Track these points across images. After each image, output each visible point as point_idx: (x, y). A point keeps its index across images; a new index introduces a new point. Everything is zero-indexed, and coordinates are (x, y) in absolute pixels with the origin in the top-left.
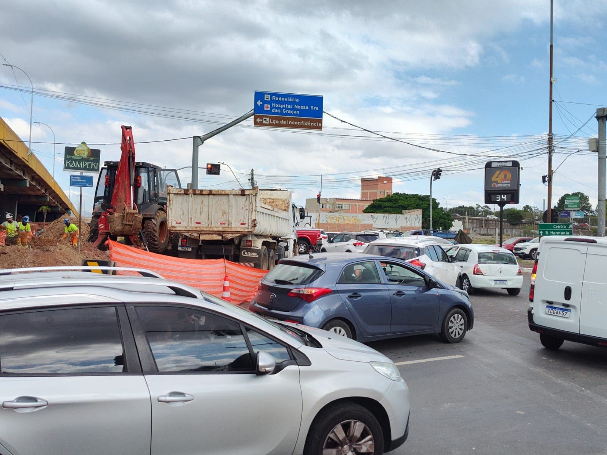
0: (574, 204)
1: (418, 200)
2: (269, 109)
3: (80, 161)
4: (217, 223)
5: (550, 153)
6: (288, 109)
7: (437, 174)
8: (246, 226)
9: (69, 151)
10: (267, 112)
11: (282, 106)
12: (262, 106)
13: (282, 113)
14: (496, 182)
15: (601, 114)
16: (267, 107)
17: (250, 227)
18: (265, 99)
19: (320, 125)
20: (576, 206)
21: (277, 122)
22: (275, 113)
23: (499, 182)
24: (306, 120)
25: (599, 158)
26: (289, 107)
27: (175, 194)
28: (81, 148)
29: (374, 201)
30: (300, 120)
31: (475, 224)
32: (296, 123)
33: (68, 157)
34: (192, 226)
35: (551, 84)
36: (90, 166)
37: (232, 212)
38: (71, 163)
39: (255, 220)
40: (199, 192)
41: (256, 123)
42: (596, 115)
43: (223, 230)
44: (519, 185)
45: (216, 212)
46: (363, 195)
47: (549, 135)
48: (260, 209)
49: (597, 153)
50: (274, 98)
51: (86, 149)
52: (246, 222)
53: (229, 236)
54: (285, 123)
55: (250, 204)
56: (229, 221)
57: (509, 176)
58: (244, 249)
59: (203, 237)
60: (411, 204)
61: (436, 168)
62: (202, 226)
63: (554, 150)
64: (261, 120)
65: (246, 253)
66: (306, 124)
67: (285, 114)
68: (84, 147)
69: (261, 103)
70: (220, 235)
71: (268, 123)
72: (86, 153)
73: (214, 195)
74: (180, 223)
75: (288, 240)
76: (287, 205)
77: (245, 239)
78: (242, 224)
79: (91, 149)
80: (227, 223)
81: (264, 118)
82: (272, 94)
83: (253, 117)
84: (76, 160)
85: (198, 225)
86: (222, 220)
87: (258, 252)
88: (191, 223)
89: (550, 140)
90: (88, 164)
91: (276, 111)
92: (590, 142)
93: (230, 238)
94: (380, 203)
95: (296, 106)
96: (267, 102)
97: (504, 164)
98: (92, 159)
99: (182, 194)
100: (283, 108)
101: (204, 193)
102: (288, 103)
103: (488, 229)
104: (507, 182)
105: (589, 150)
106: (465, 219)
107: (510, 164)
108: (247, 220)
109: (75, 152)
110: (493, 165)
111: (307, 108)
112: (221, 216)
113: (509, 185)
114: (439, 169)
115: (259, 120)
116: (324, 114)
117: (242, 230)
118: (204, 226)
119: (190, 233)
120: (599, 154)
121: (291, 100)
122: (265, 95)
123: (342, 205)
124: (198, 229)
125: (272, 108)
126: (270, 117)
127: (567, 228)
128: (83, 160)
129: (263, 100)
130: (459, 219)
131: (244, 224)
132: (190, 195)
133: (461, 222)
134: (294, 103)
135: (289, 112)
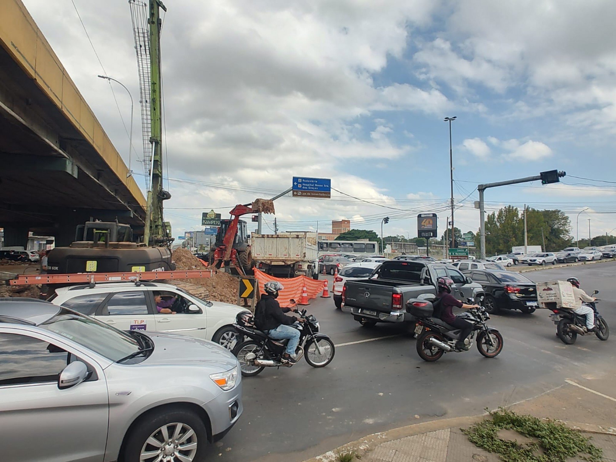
0: (469, 237)
1: (366, 233)
2: (301, 187)
3: (210, 220)
4: (282, 255)
5: (452, 209)
6: (312, 187)
7: (386, 220)
8: (300, 257)
9: (205, 215)
10: (300, 189)
11: (308, 185)
12: (297, 185)
13: (308, 189)
14: (424, 226)
15: (480, 188)
16: (300, 186)
17: (302, 257)
18: (299, 181)
19: (329, 195)
20: (470, 239)
21: (306, 194)
22: (304, 189)
23: (426, 225)
24: (321, 193)
25: (481, 212)
26: (312, 185)
27: (256, 237)
28: (211, 213)
29: (340, 234)
30: (318, 193)
31: (398, 247)
32: (316, 194)
33: (204, 218)
34: (267, 256)
35: (451, 171)
36: (215, 223)
37: (291, 248)
38: (206, 222)
39: (305, 253)
40: (271, 236)
41: (294, 195)
42: (478, 188)
43: (286, 259)
44: (437, 227)
45: (281, 248)
46: (333, 230)
47: (451, 199)
48: (307, 246)
49: (479, 209)
50: (303, 180)
51: (214, 213)
52: (299, 254)
53: (289, 263)
54: (310, 194)
55: (301, 243)
56: (289, 254)
57: (431, 222)
58: (297, 270)
59: (273, 264)
60: (362, 236)
61: (386, 217)
62: (272, 256)
63: (454, 207)
65: (298, 272)
67: (310, 190)
68: (212, 213)
70: (283, 262)
72: (214, 216)
73: (280, 238)
74: (259, 255)
75: (315, 262)
76: (315, 241)
77: (298, 264)
78: (297, 255)
79: (216, 214)
80: (288, 254)
82: (302, 178)
83: (292, 191)
84: (208, 220)
85: (270, 256)
86: (285, 253)
87: (305, 271)
88: (266, 254)
89: (452, 202)
90: (214, 222)
91: (305, 188)
92: (475, 203)
93: (289, 264)
94: (344, 235)
95: (316, 185)
96: (300, 183)
97: (428, 215)
98: (216, 219)
99: (261, 237)
100: (309, 186)
101: (274, 236)
102: (312, 183)
103: (405, 249)
104: (430, 225)
105: (475, 208)
106: (392, 244)
107: (432, 215)
108: (300, 253)
109: (208, 215)
110: (422, 216)
111: (322, 186)
112: (284, 250)
113: (431, 227)
114: (387, 217)
115: (295, 193)
116: (331, 189)
117: (297, 259)
118: (273, 257)
119: (265, 261)
120: (480, 210)
121: (313, 181)
122: (299, 179)
123: (321, 236)
124: (270, 258)
125: (302, 186)
127: (465, 251)
128: (212, 219)
129: (297, 182)
130: (389, 244)
131: (298, 255)
132: (266, 238)
133: (390, 246)
134: (315, 183)
135: (312, 188)
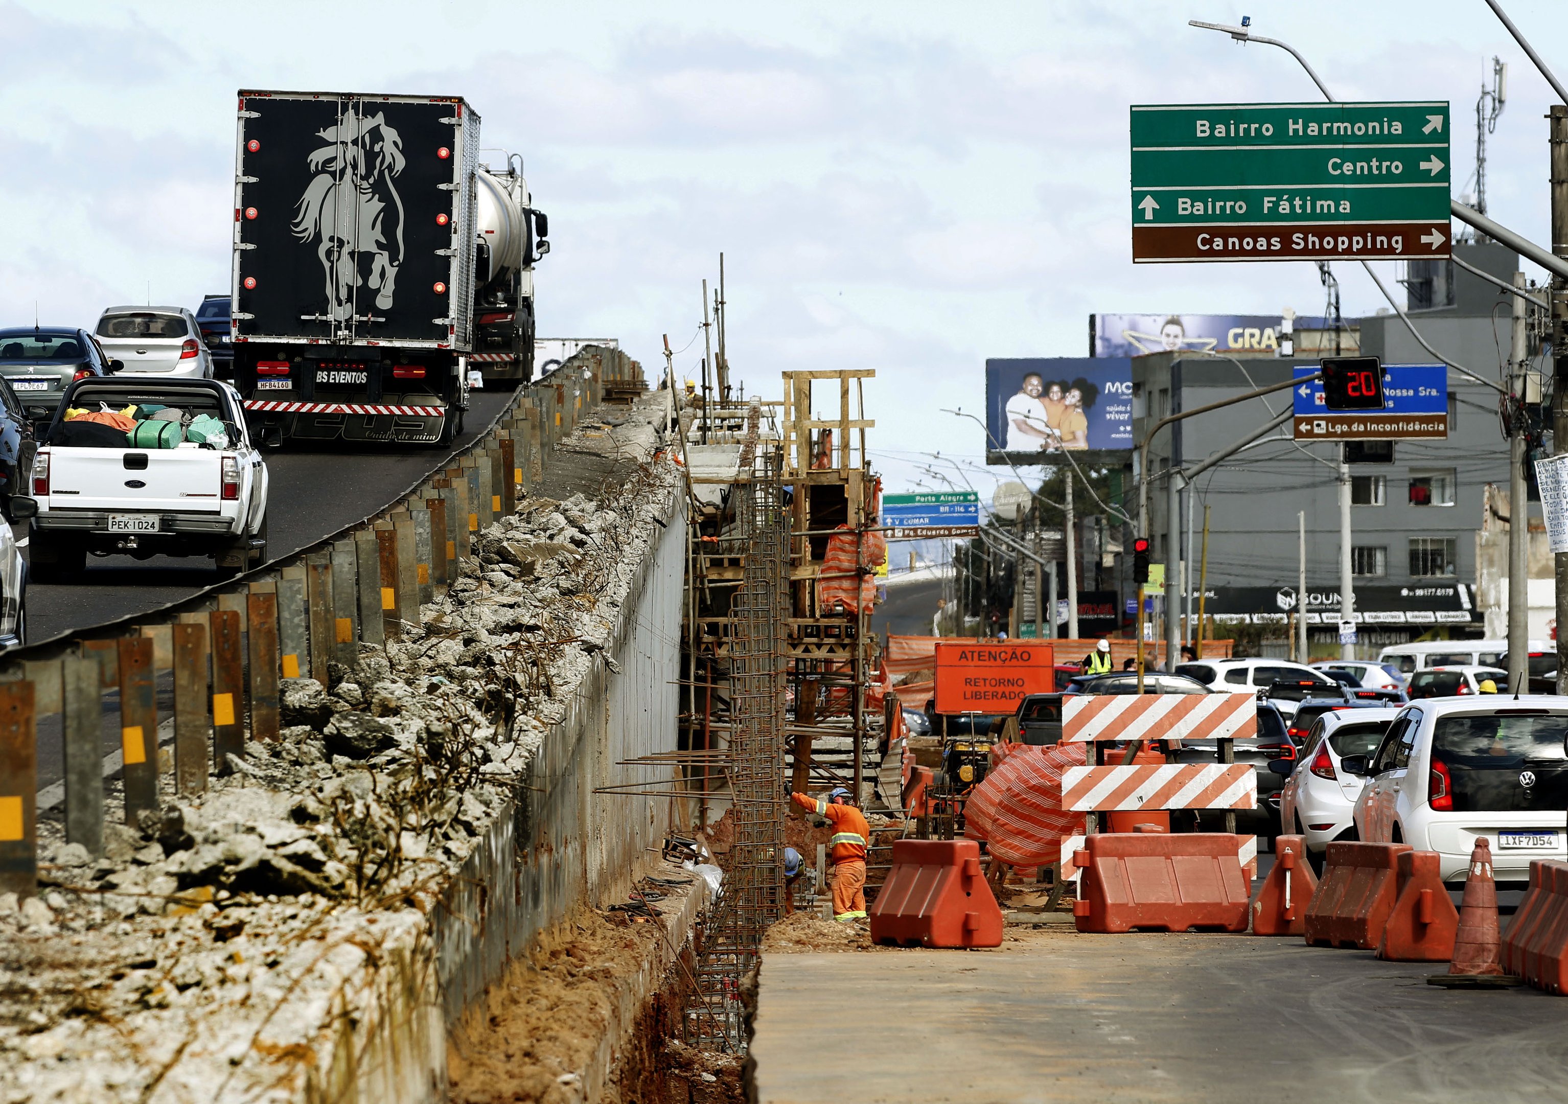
64: (1309, 427)
66: (1411, 427)
69: (1308, 391)
71: (1324, 431)
81: (1316, 422)
126: (1328, 419)
